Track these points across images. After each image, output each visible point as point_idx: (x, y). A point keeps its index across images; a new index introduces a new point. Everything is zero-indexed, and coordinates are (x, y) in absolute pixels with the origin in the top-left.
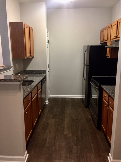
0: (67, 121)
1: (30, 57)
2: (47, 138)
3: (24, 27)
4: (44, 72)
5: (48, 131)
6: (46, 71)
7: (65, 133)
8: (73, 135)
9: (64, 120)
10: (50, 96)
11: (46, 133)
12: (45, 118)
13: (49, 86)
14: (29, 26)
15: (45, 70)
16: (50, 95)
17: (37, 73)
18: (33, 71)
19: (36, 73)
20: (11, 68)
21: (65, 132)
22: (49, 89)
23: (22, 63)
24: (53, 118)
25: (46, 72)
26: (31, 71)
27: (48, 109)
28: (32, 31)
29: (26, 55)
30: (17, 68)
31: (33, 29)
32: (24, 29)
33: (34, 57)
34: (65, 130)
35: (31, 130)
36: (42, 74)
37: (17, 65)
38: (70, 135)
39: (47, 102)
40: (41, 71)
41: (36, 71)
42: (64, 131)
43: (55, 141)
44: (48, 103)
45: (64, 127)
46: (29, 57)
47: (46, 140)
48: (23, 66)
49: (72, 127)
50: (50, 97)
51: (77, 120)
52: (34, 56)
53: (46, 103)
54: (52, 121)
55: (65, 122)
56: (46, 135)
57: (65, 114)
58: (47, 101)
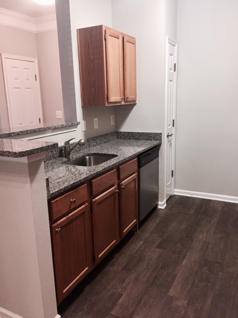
0: (190, 259)
1: (123, 103)
2: (122, 295)
3: (105, 35)
4: (158, 137)
5: (133, 275)
6: (161, 134)
7: (172, 292)
8: (188, 304)
9: (184, 258)
10: (174, 192)
11: (126, 281)
12: (142, 242)
13: (173, 169)
14: (122, 34)
15: (160, 132)
16: (176, 190)
17: (141, 138)
18: (132, 134)
19: (139, 139)
20: (77, 125)
21: (171, 290)
22: (172, 176)
23: (112, 117)
24: (159, 246)
25: (161, 137)
26: (130, 132)
27: (158, 221)
28: (133, 44)
29: (107, 98)
30: (96, 127)
31: (136, 40)
32: (105, 39)
33: (137, 102)
34: (175, 282)
35: (87, 268)
36: (151, 140)
37: (96, 120)
38: (182, 303)
39: (162, 205)
40: (149, 133)
41: (139, 133)
42: (170, 288)
43: (137, 306)
44: (163, 208)
45: (174, 277)
46: (120, 102)
47: (119, 299)
48: (112, 123)
49: (197, 280)
50: (175, 194)
51: (219, 263)
52: (135, 101)
53: (159, 207)
54: (153, 254)
55: (184, 263)
56: (124, 285)
57: (192, 240)
58: (162, 201)
